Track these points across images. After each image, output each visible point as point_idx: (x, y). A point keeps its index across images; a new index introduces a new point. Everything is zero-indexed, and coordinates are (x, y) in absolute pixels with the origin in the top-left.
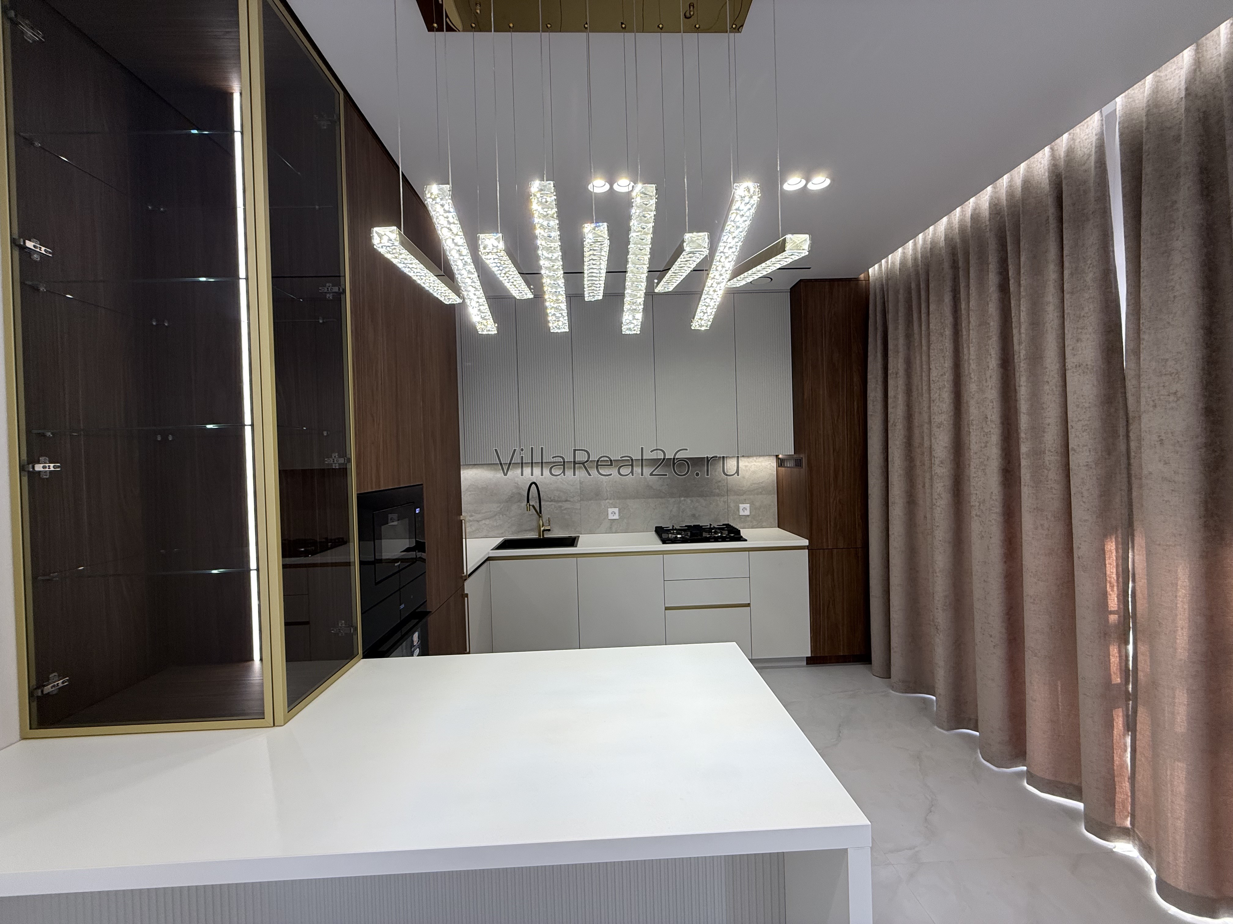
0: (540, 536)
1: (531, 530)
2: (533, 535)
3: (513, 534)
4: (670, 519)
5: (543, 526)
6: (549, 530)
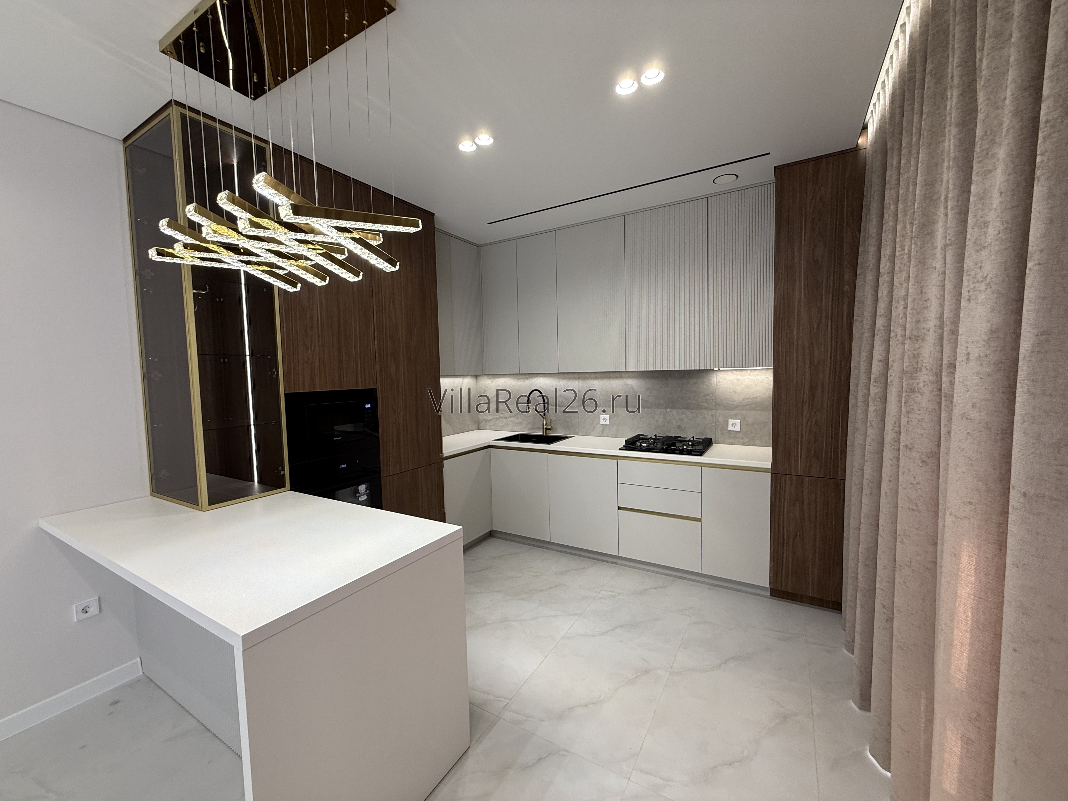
0: (543, 433)
1: (538, 428)
2: (540, 433)
5: (546, 425)
6: (550, 429)
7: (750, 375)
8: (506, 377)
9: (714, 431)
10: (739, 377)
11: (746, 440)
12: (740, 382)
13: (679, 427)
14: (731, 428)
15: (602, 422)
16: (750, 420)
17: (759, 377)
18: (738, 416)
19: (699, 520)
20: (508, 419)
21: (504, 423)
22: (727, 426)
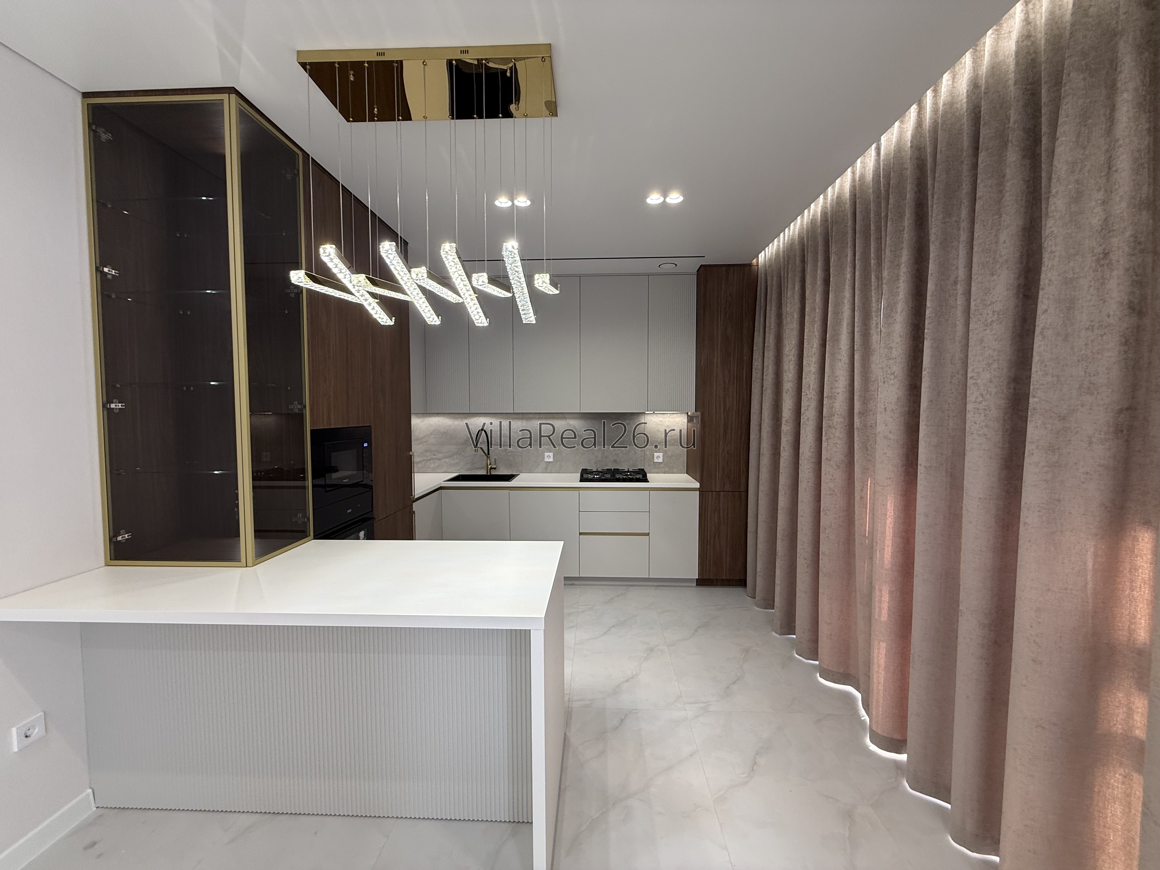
0: (487, 473)
1: (481, 468)
2: (483, 472)
3: (468, 470)
4: (596, 463)
5: (490, 464)
6: (495, 468)
7: (669, 417)
8: (439, 416)
9: (643, 463)
10: (662, 419)
11: (667, 469)
12: (662, 423)
13: (615, 461)
14: (656, 460)
15: (547, 460)
16: (669, 453)
17: (675, 420)
18: (661, 451)
19: (648, 534)
20: (442, 461)
21: (436, 465)
22: (653, 458)
